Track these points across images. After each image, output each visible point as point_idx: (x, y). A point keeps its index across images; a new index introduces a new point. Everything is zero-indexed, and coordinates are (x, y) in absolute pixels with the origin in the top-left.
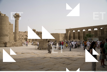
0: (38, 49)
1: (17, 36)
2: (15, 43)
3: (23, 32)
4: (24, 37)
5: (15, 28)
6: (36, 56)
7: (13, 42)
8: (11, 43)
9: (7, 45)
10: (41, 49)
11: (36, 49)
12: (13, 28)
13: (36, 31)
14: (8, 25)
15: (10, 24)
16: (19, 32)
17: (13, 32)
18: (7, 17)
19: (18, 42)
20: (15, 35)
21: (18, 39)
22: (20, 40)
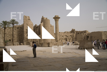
0: (79, 48)
1: (58, 36)
2: (56, 44)
3: (63, 32)
4: (64, 37)
5: (56, 29)
6: (78, 56)
7: (54, 43)
8: (53, 43)
9: (50, 45)
10: (81, 49)
11: (76, 49)
12: (53, 29)
13: (76, 31)
14: (50, 27)
15: (51, 26)
16: (59, 33)
17: (54, 33)
18: (49, 20)
19: (59, 42)
20: (56, 35)
21: (58, 39)
22: (61, 40)
